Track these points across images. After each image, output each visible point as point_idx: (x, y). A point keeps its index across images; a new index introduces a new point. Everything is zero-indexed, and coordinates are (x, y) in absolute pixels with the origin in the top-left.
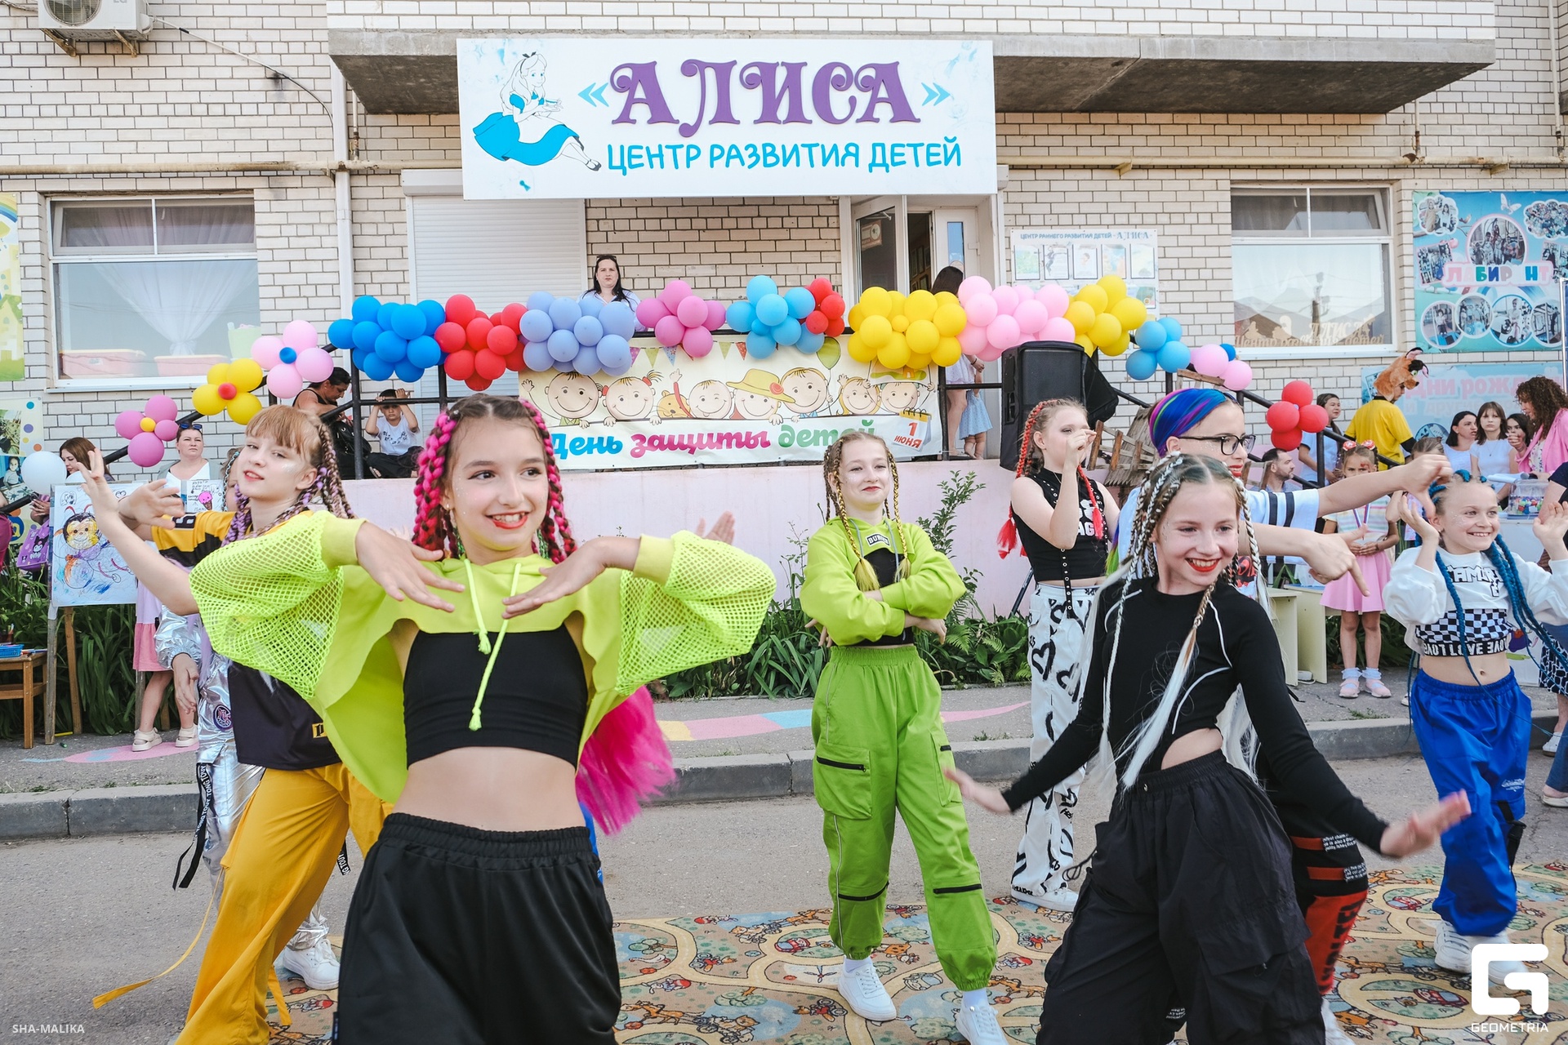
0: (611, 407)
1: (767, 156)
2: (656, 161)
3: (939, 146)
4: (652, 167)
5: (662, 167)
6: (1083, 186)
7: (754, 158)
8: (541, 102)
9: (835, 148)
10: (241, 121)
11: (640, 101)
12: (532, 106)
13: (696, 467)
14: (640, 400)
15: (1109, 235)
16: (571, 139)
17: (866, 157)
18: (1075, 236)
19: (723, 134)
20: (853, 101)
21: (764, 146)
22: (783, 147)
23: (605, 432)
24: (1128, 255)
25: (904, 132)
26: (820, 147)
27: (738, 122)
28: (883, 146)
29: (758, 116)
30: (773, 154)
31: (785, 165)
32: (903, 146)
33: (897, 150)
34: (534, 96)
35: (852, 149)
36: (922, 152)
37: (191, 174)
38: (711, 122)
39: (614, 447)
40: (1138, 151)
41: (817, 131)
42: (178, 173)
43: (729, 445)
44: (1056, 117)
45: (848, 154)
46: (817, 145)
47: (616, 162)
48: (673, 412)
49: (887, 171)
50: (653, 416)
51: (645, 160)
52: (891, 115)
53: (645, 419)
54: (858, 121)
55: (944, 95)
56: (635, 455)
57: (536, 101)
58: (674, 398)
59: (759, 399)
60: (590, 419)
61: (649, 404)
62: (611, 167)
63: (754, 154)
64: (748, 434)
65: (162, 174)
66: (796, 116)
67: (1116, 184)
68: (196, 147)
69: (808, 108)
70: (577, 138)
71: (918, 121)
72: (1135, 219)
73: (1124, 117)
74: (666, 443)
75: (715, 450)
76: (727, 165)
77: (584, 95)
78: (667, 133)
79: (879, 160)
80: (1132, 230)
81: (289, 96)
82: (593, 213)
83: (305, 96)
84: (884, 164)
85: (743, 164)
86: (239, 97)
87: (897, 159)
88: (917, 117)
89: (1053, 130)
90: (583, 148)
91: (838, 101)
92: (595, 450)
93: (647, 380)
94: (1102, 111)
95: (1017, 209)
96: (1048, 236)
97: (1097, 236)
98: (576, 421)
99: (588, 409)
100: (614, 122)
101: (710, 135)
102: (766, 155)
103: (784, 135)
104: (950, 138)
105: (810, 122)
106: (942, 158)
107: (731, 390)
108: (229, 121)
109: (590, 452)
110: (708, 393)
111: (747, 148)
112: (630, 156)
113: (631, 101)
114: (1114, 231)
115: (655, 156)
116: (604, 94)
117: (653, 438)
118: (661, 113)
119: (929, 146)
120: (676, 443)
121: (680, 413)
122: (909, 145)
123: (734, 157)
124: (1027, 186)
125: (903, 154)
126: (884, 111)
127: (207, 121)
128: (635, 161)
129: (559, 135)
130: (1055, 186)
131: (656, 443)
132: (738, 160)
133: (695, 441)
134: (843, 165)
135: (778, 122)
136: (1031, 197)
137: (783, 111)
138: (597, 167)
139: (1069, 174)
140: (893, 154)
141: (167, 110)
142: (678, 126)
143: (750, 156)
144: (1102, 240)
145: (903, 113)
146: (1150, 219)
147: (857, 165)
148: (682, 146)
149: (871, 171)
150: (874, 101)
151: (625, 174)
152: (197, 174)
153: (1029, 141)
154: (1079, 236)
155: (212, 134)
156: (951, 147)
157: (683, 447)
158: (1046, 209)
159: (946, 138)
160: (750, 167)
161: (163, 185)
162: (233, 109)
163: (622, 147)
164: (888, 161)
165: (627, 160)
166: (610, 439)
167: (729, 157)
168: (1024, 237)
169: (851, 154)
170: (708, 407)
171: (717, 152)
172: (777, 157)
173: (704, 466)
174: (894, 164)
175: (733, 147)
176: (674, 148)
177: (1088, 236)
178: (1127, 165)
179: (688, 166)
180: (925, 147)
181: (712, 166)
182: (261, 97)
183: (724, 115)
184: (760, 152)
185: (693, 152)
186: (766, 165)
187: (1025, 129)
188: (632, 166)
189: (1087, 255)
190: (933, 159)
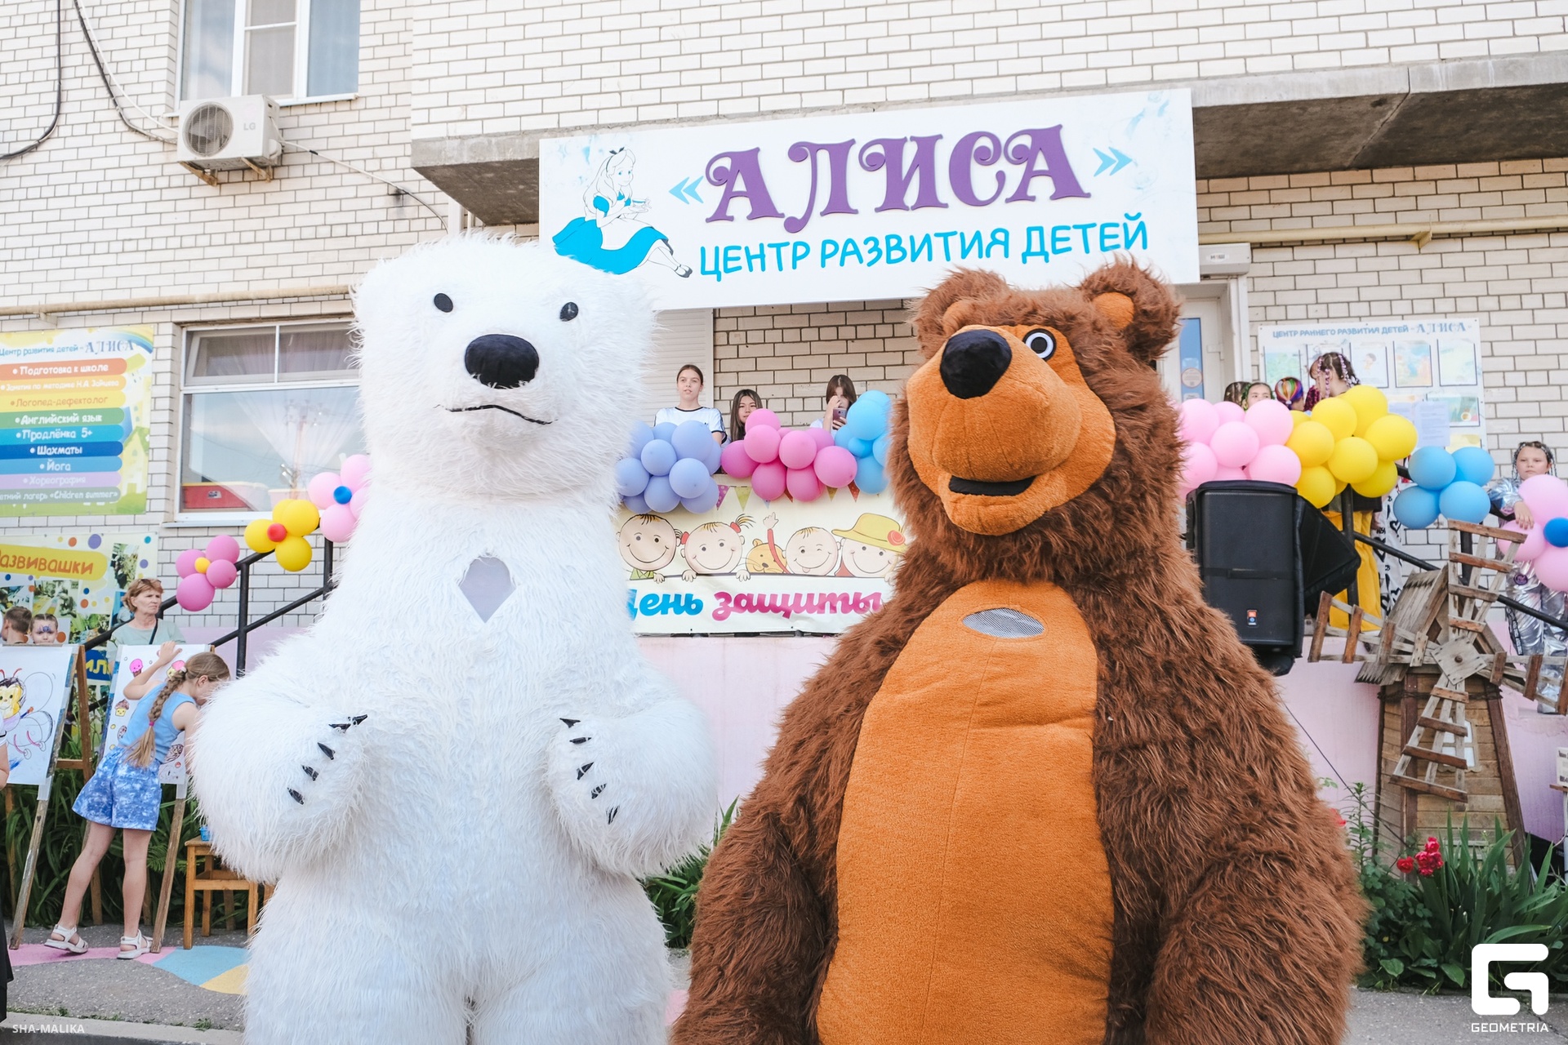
0: (690, 557)
1: (892, 249)
2: (756, 263)
3: (1116, 225)
4: (751, 269)
5: (763, 269)
6: (1364, 264)
7: (875, 254)
8: (628, 203)
9: (978, 236)
10: (362, 241)
11: (740, 194)
12: (617, 207)
13: (792, 634)
14: (726, 550)
15: (1405, 329)
16: (659, 243)
17: (1018, 245)
18: (1353, 331)
19: (838, 227)
20: (1001, 177)
21: (888, 238)
22: (912, 238)
23: (683, 588)
24: (1433, 354)
25: (1070, 210)
26: (958, 237)
27: (855, 212)
28: (1040, 229)
29: (880, 204)
30: (898, 247)
31: (913, 259)
32: (1067, 228)
33: (1060, 234)
34: (621, 197)
35: (1000, 236)
36: (1094, 235)
37: (311, 299)
38: (823, 214)
39: (693, 606)
40: (1445, 216)
41: (956, 216)
42: (298, 298)
43: (833, 609)
44: (1323, 177)
45: (995, 242)
46: (955, 233)
47: (710, 266)
48: (765, 565)
49: (1047, 260)
50: (741, 570)
51: (743, 262)
52: (1051, 190)
53: (730, 574)
54: (1008, 201)
55: (1123, 160)
56: (718, 617)
57: (622, 202)
58: (766, 549)
59: (873, 551)
60: (666, 571)
61: (737, 554)
62: (704, 272)
63: (875, 248)
64: (857, 595)
65: (283, 299)
66: (928, 198)
67: (1412, 259)
68: (317, 270)
69: (944, 188)
70: (665, 241)
71: (1088, 196)
72: (1442, 305)
73: (1422, 171)
74: (755, 603)
75: (815, 615)
76: (842, 264)
77: (676, 192)
78: (771, 230)
79: (1036, 247)
80: (1439, 320)
81: (409, 212)
82: (723, 325)
83: (424, 212)
84: (1043, 252)
85: (861, 261)
86: (361, 216)
87: (1059, 245)
88: (1086, 190)
89: (1318, 194)
90: (672, 252)
91: (982, 179)
92: (671, 610)
93: (736, 526)
94: (1389, 165)
95: (1268, 299)
96: (1313, 333)
97: (1387, 331)
98: (650, 574)
99: (664, 560)
100: (709, 220)
101: (822, 228)
102: (889, 249)
103: (912, 223)
104: (1133, 214)
105: (945, 206)
106: (1121, 241)
107: (838, 539)
108: (350, 242)
109: (665, 612)
110: (809, 542)
111: (866, 242)
112: (726, 259)
113: (729, 195)
114: (1411, 323)
115: (756, 257)
116: (698, 190)
117: (740, 597)
118: (763, 207)
119: (1103, 227)
120: (767, 604)
121: (776, 568)
122: (1075, 227)
123: (851, 253)
124: (1280, 269)
125: (1067, 239)
126: (1042, 187)
127: (330, 244)
128: (731, 265)
129: (646, 238)
130: (1322, 267)
131: (744, 603)
132: (855, 257)
133: (791, 602)
134: (988, 255)
135: (906, 208)
136: (1288, 283)
137: (912, 195)
138: (688, 273)
139: (1342, 250)
140: (1054, 240)
141: (293, 234)
142: (783, 220)
143: (870, 251)
144: (1393, 336)
145: (1067, 186)
146: (1467, 304)
147: (1006, 255)
148: (788, 244)
149: (1024, 261)
150: (1030, 174)
151: (719, 279)
152: (316, 298)
153: (1284, 210)
154: (1360, 331)
155: (333, 256)
156: (1133, 226)
157: (776, 610)
158: (1310, 297)
159: (1127, 216)
160: (870, 264)
161: (284, 311)
162: (355, 229)
163: (717, 249)
164: (1048, 248)
165: (722, 264)
166: (689, 597)
167: (845, 254)
168: (1278, 335)
169: (1000, 243)
170: (810, 561)
171: (830, 249)
172: (904, 252)
173: (802, 634)
174: (1056, 251)
175: (850, 241)
176: (778, 247)
177: (1372, 331)
178: (1426, 234)
179: (794, 267)
180: (1098, 228)
181: (823, 265)
182: (382, 215)
183: (839, 204)
184: (882, 246)
185: (801, 250)
186: (889, 261)
187: (1276, 196)
188: (727, 271)
189: (1372, 356)
190: (1108, 242)
